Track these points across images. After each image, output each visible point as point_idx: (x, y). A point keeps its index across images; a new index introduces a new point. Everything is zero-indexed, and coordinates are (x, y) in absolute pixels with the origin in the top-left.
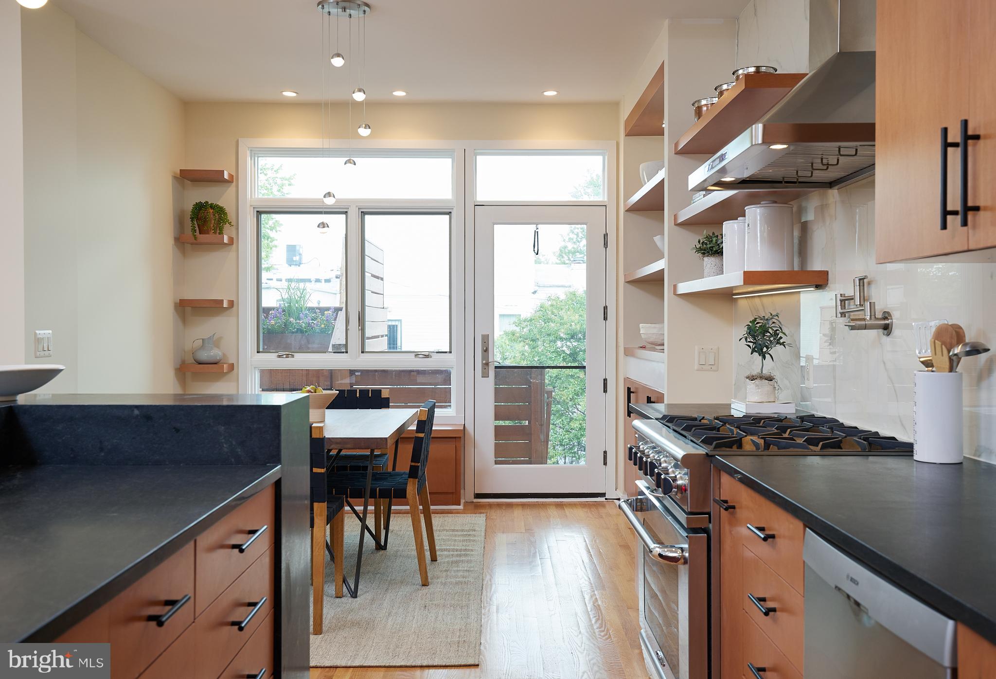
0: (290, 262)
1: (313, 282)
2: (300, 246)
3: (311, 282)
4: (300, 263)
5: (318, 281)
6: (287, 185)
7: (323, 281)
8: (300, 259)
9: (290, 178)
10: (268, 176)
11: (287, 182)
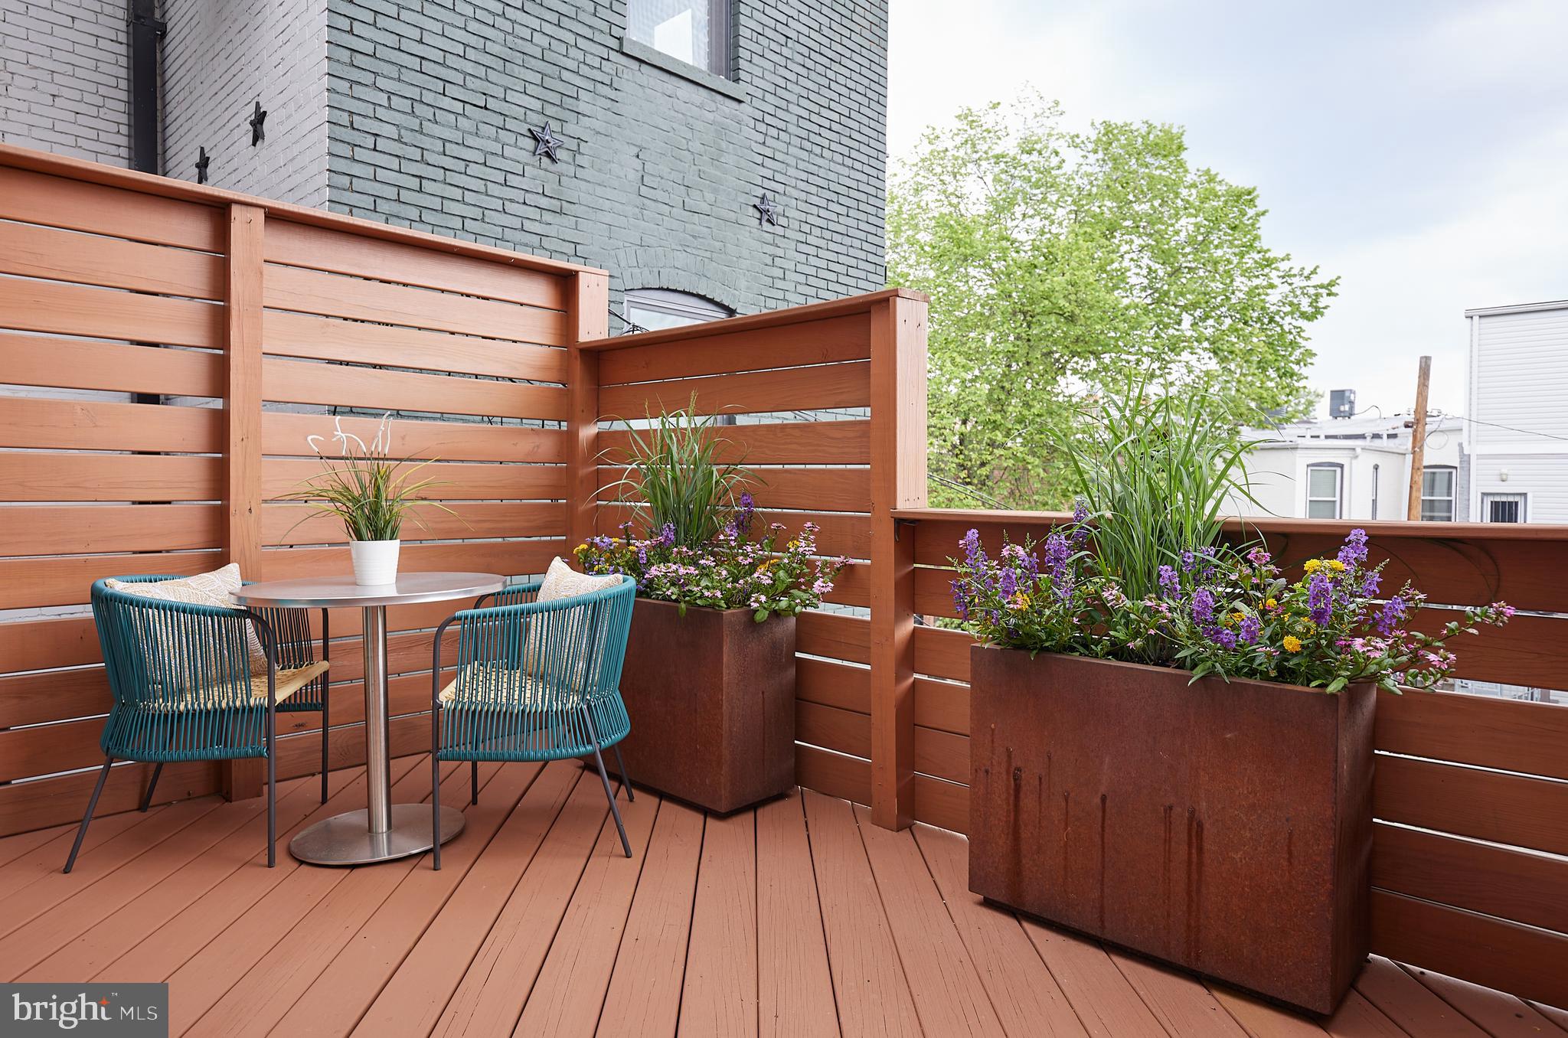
0: (1336, 413)
1: (1369, 438)
2: (1351, 390)
3: (1365, 438)
4: (1351, 415)
5: (1376, 436)
6: (1325, 295)
7: (1385, 437)
8: (1352, 408)
9: (1329, 285)
10: (1294, 286)
11: (1324, 291)
